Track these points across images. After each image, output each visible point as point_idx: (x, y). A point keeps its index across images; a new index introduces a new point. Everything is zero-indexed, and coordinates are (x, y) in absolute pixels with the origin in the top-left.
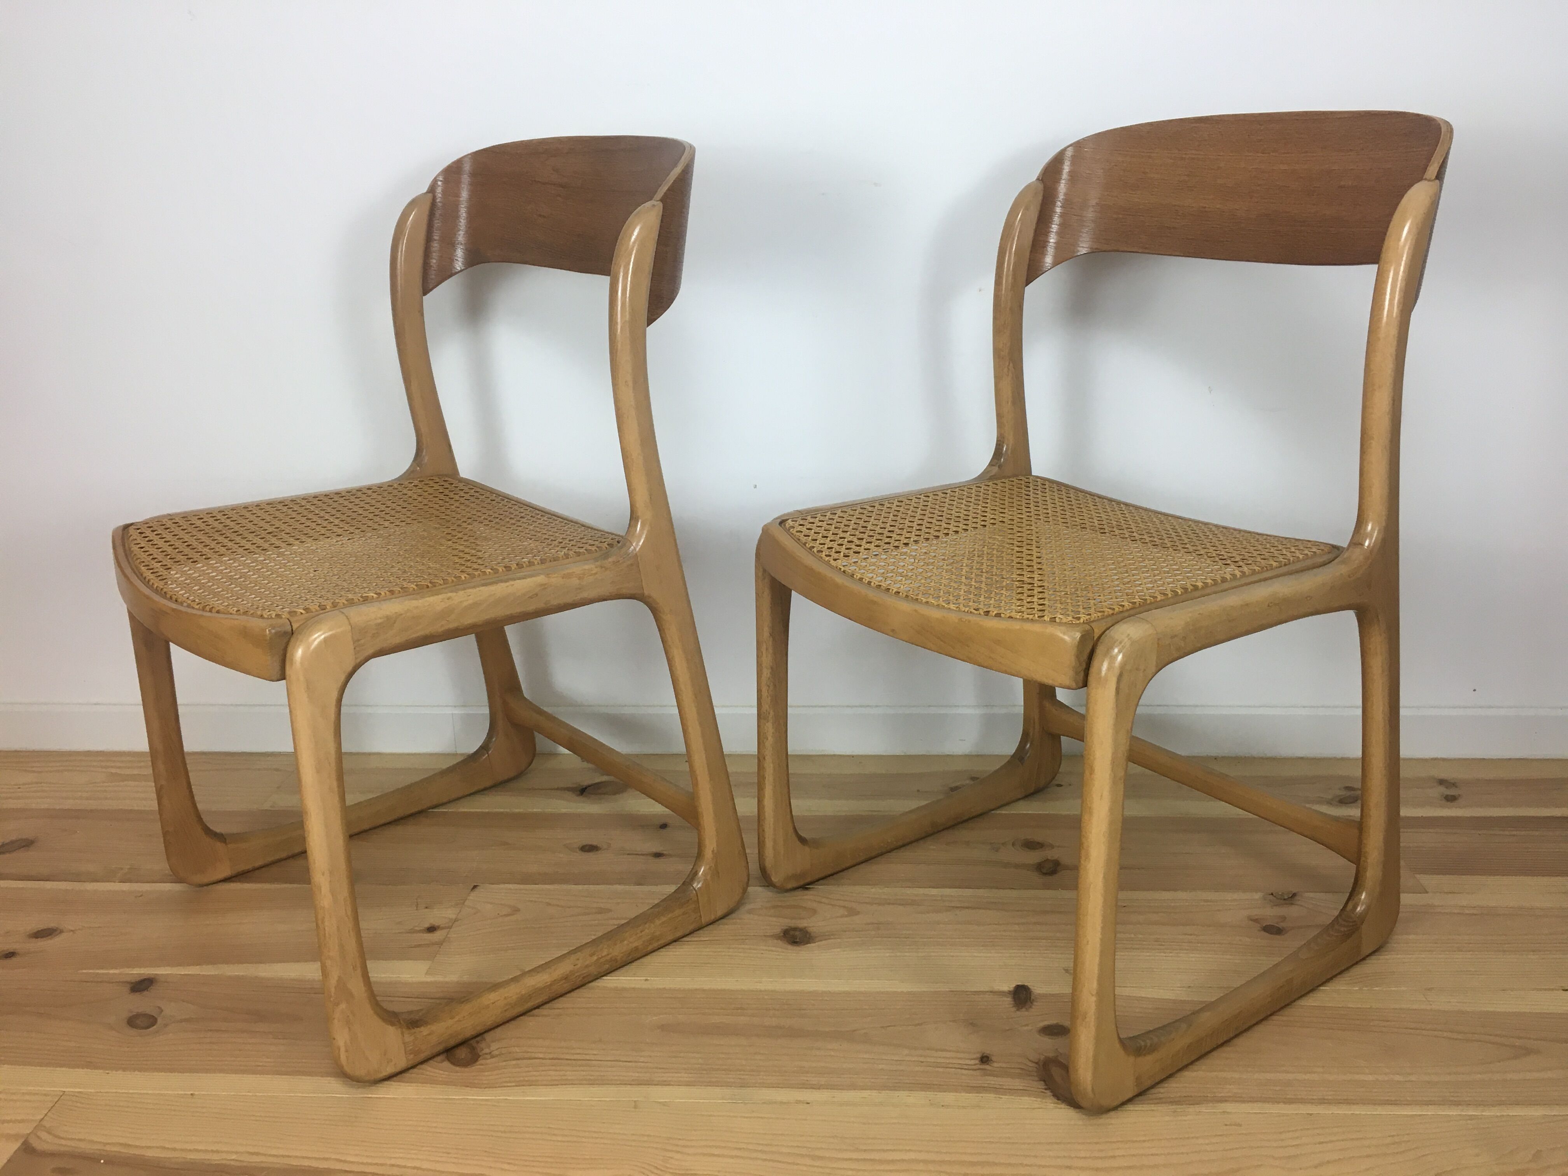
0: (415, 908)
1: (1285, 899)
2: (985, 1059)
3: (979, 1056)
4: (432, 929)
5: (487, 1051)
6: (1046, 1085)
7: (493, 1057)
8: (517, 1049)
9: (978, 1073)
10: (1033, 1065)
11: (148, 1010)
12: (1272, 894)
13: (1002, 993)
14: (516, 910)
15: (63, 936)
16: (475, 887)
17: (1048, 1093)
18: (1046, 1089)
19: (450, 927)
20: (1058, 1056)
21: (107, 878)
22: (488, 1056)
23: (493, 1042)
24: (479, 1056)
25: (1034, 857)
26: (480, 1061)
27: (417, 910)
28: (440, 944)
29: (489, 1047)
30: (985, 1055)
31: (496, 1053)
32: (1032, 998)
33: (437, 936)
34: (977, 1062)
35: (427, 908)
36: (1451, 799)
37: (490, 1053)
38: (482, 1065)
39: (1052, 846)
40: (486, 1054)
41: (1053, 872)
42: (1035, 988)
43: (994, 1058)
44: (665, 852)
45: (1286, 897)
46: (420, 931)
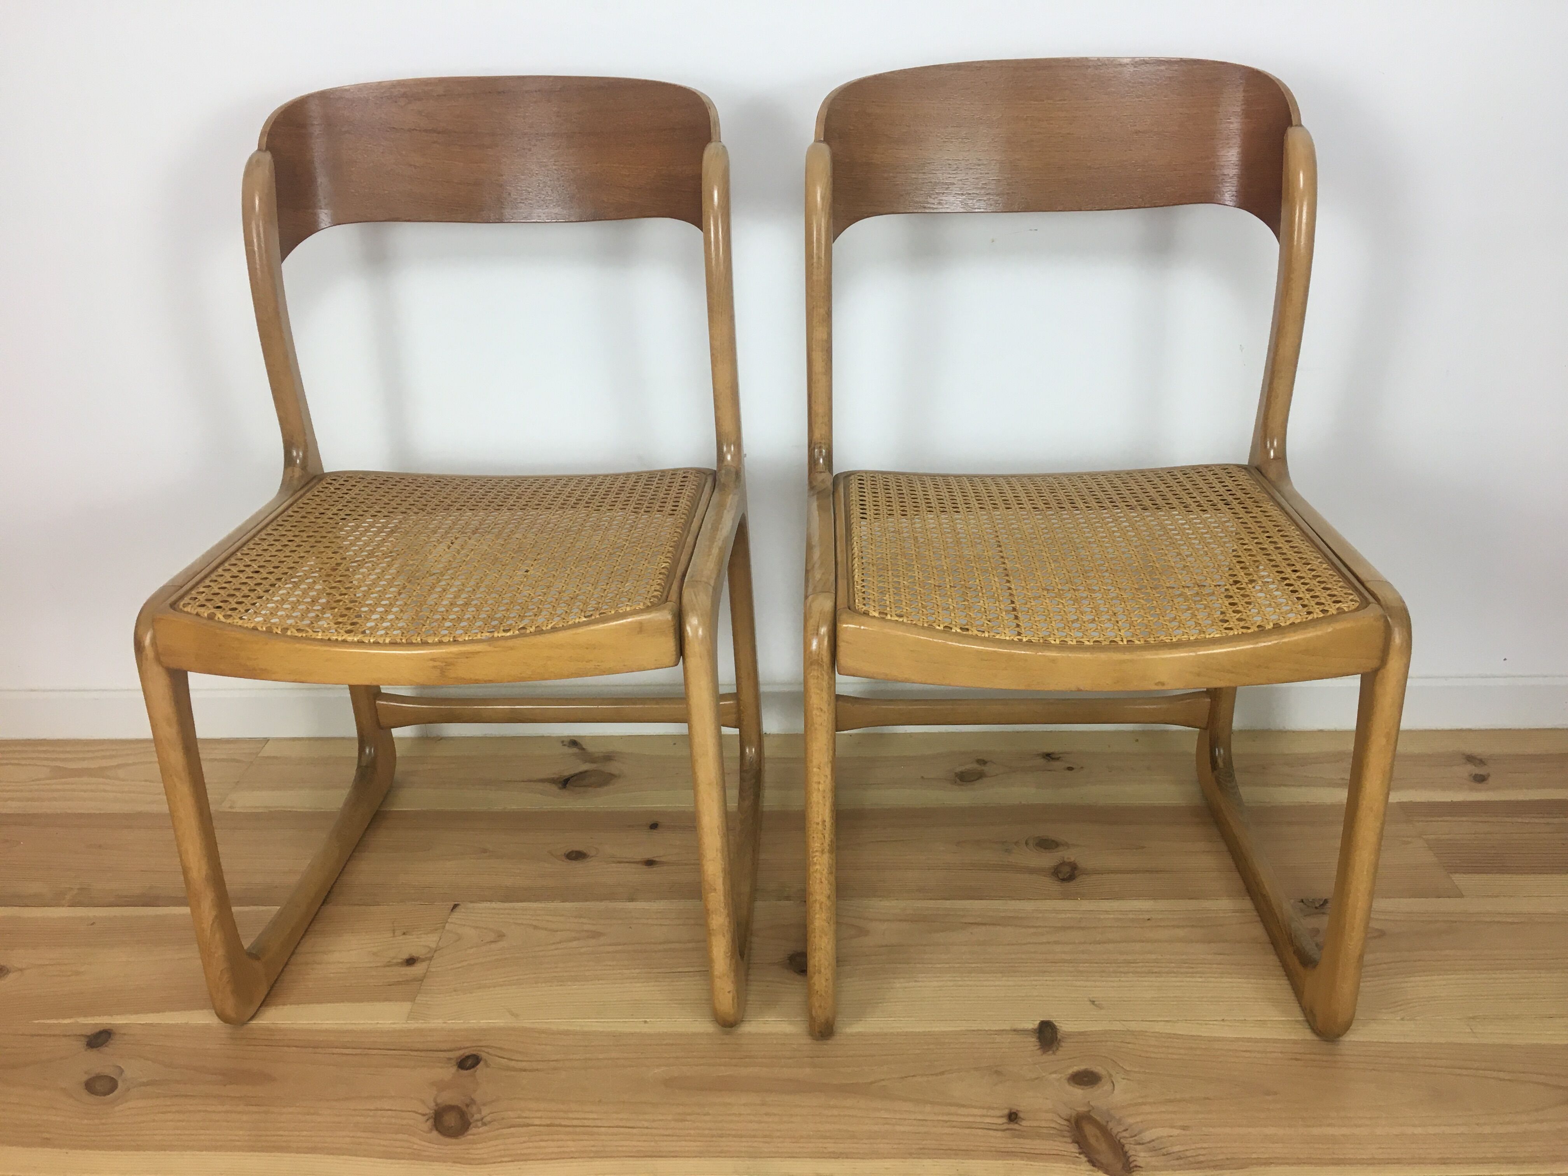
0: (392, 935)
1: (1316, 908)
2: (1013, 1116)
3: (1006, 1112)
4: (411, 961)
5: (477, 1116)
6: (1080, 1148)
7: (485, 1124)
8: (511, 1114)
9: (1008, 1133)
10: (1065, 1123)
11: (109, 1071)
12: (1302, 901)
13: (1024, 1032)
14: (501, 936)
15: (11, 976)
16: (455, 906)
17: (1083, 1158)
18: (1080, 1153)
19: (430, 959)
20: (1089, 1111)
21: (55, 901)
22: (479, 1124)
23: (484, 1105)
24: (470, 1124)
25: (1048, 860)
26: (473, 1130)
27: (394, 936)
28: (421, 980)
29: (479, 1111)
30: (1013, 1111)
31: (488, 1119)
32: (1059, 1037)
33: (417, 970)
34: (1004, 1120)
35: (404, 934)
36: (1480, 779)
37: (482, 1119)
38: (474, 1135)
39: (1067, 845)
40: (477, 1120)
41: (1070, 878)
42: (1061, 1025)
43: (1021, 1115)
44: (657, 859)
45: (1317, 905)
46: (398, 964)
